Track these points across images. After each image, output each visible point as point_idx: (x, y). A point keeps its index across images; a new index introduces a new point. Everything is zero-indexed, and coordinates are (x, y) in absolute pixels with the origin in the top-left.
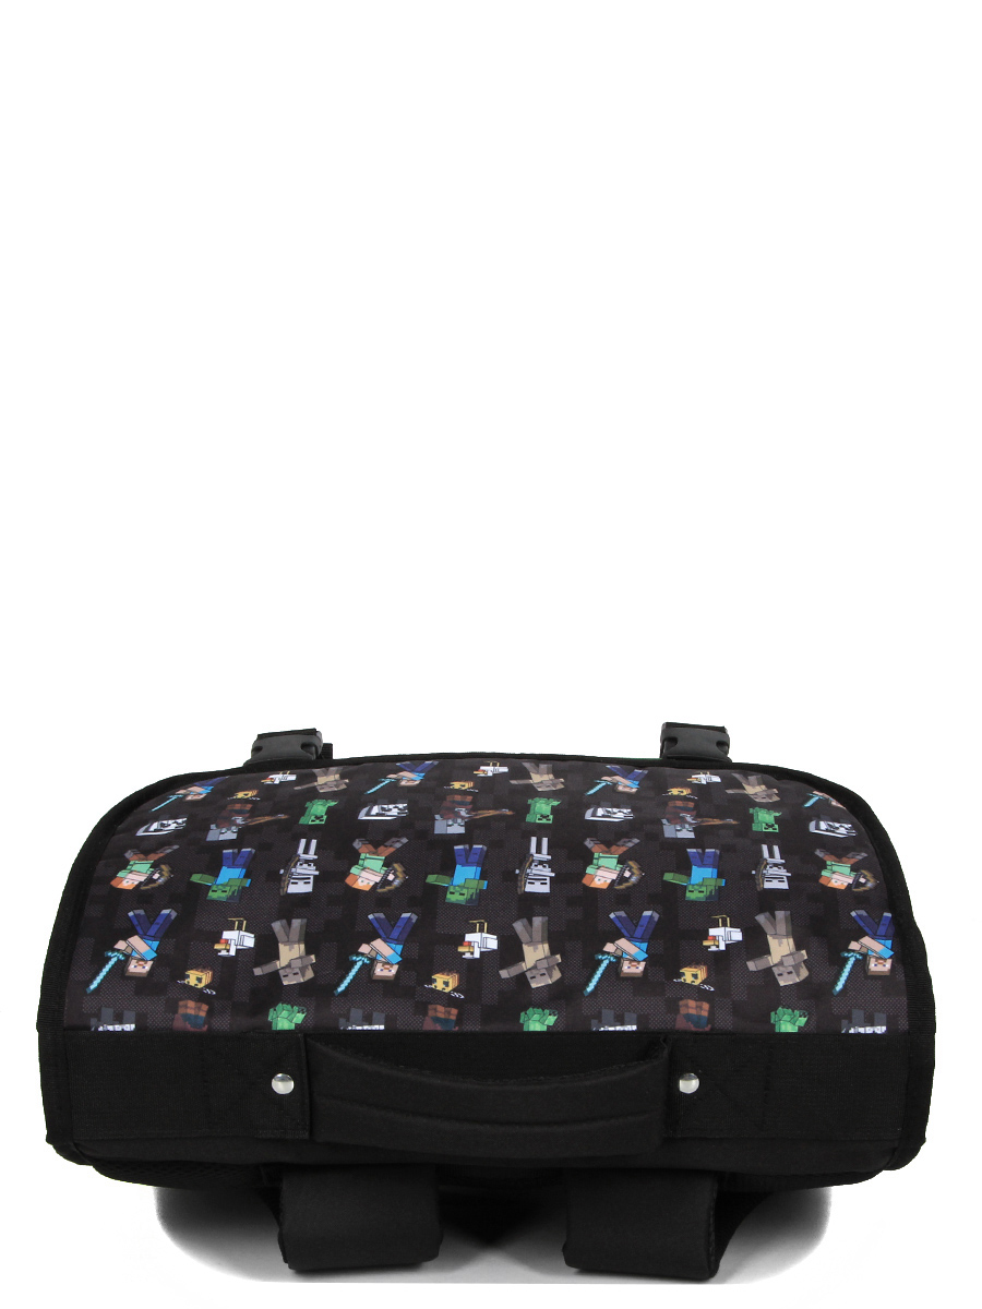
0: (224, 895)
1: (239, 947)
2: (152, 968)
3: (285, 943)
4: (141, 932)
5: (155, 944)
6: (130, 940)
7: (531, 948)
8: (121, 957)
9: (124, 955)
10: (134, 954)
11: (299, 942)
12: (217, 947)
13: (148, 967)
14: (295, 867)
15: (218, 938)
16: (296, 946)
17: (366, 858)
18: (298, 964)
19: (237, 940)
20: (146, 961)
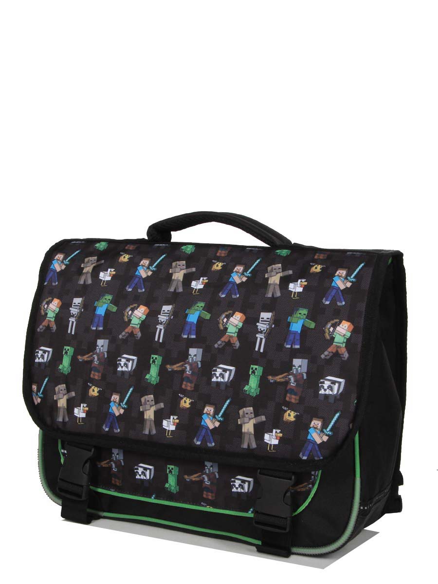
0: (300, 312)
1: (296, 283)
2: (336, 272)
3: (276, 284)
4: (339, 291)
5: (333, 284)
6: (345, 287)
7: (179, 279)
8: (349, 278)
9: (347, 279)
10: (343, 279)
11: (270, 284)
12: (306, 283)
13: (338, 272)
14: (267, 329)
15: (305, 288)
16: (272, 282)
17: (235, 333)
18: (273, 274)
19: (296, 287)
20: (338, 275)
